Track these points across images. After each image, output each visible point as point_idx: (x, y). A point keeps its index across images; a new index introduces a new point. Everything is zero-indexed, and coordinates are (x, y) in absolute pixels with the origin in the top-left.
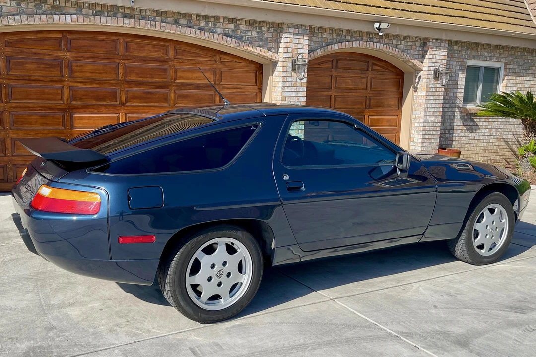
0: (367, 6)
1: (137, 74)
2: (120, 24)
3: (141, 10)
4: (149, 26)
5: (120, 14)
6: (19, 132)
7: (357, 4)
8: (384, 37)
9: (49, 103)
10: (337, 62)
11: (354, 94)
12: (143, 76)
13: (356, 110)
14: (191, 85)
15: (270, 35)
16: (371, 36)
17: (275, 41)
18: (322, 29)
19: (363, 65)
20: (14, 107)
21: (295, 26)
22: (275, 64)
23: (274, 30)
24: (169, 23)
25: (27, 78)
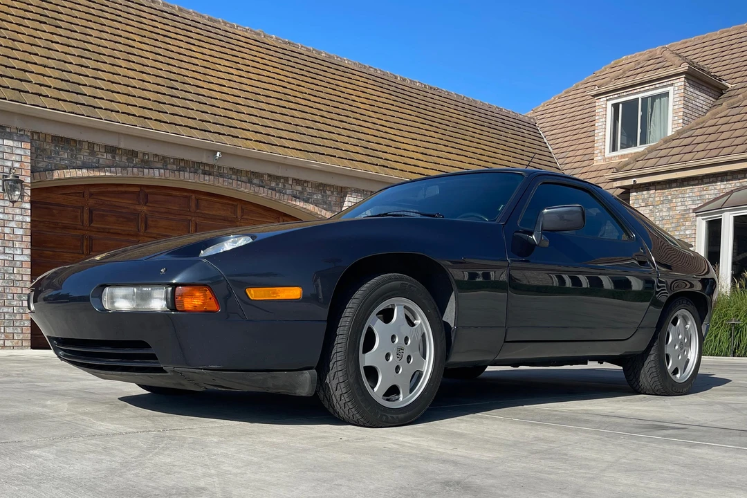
2: (202, 181)
3: (219, 167)
4: (226, 185)
5: (200, 171)
15: (334, 199)
17: (338, 205)
21: (357, 191)
23: (337, 194)
24: (244, 182)
25: (107, 231)
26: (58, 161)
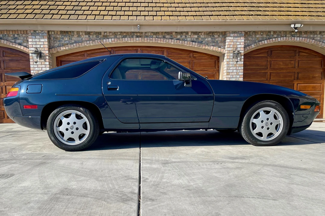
0: (289, 15)
2: (135, 41)
4: (149, 40)
5: (135, 36)
11: (285, 71)
13: (286, 81)
15: (220, 39)
16: (293, 34)
17: (223, 42)
18: (255, 33)
19: (292, 52)
21: (234, 32)
22: (224, 55)
23: (222, 36)
24: (160, 38)
26: (63, 42)
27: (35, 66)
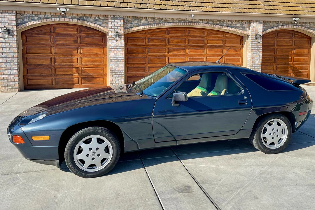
0: (290, 10)
1: (193, 43)
2: (188, 24)
3: (195, 19)
5: (188, 21)
6: (151, 64)
7: (285, 10)
8: (299, 23)
9: (161, 54)
10: (277, 34)
11: (286, 48)
12: (195, 43)
13: (287, 55)
14: (213, 45)
15: (246, 25)
16: (292, 23)
17: (248, 27)
18: (269, 22)
19: (291, 35)
20: (150, 56)
21: (256, 21)
22: (248, 36)
23: (248, 23)
24: (205, 23)
25: (154, 45)
26: (134, 24)
27: (113, 43)
